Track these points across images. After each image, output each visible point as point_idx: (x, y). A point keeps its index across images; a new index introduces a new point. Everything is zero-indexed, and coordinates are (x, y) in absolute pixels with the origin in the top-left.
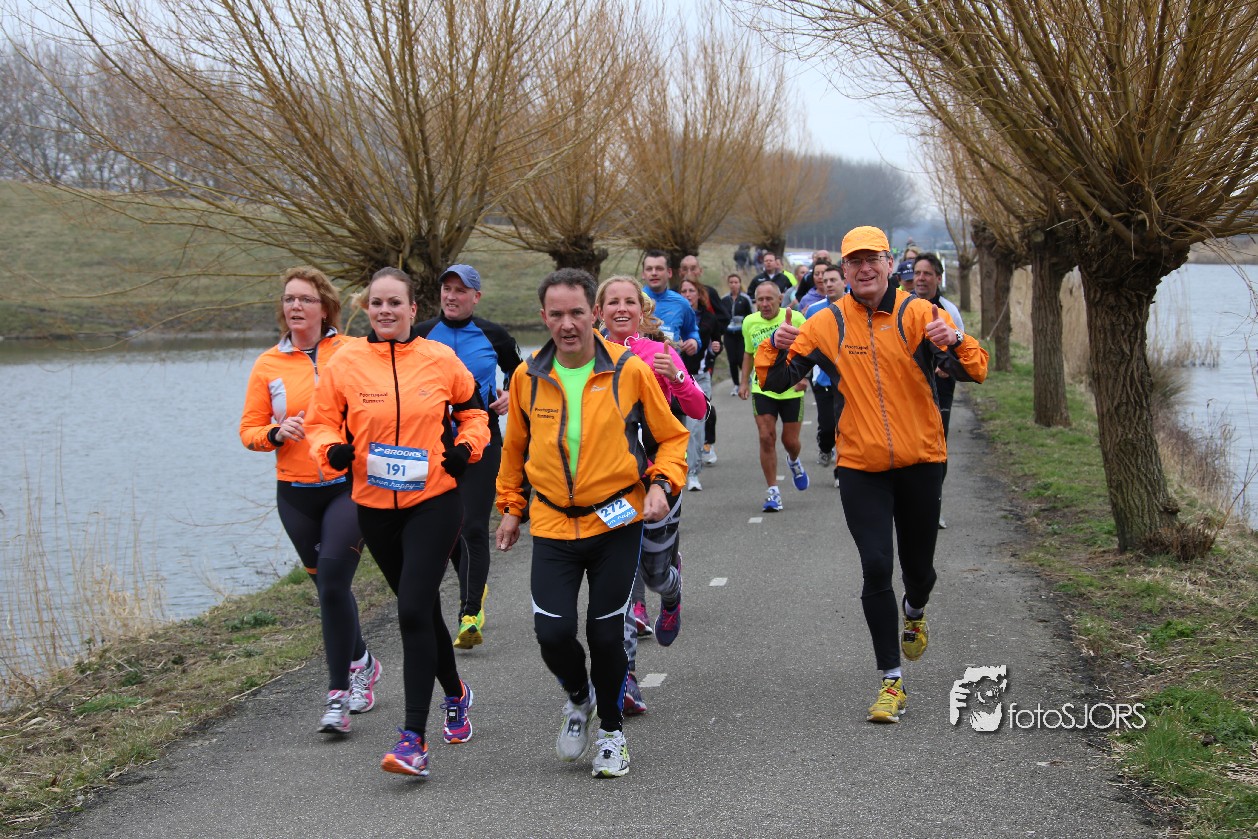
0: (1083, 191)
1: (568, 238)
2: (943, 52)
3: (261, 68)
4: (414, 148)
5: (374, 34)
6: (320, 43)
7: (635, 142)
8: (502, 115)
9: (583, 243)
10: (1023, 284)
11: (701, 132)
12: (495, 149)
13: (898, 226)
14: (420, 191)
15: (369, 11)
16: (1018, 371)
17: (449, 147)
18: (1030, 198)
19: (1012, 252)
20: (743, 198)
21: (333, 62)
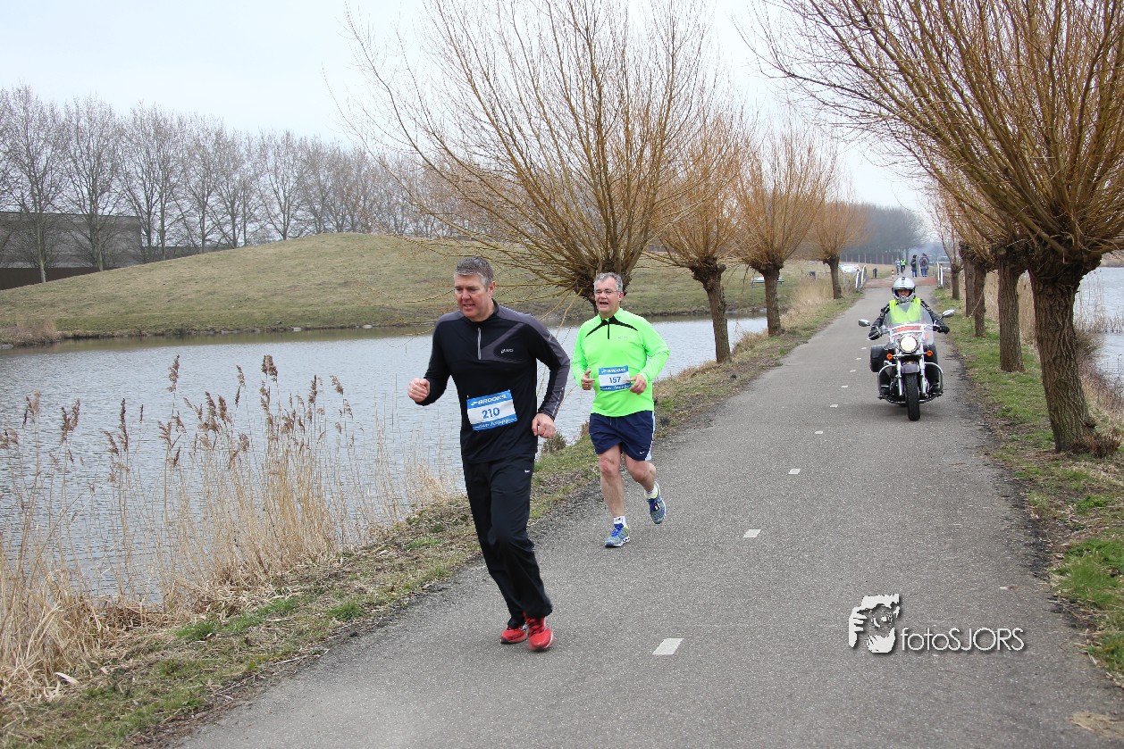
0: (1030, 222)
1: (701, 258)
2: (937, 135)
3: (513, 160)
4: (605, 204)
5: (581, 138)
6: (548, 145)
7: (743, 199)
8: (659, 182)
9: (711, 261)
10: (992, 281)
11: (784, 190)
12: (654, 205)
13: (912, 247)
14: (608, 232)
15: (578, 125)
16: (990, 337)
17: (626, 205)
18: (996, 227)
19: (985, 261)
20: (812, 231)
21: (555, 155)
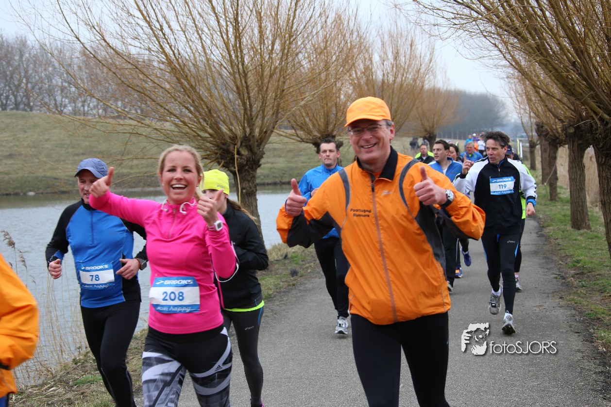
0: (594, 105)
2: (518, 34)
3: (164, 52)
4: (242, 92)
5: (221, 33)
6: (193, 39)
8: (287, 73)
10: (563, 154)
11: (391, 79)
12: (283, 90)
14: (245, 113)
15: (218, 22)
16: (562, 201)
17: (260, 90)
18: (566, 109)
19: (557, 138)
20: (414, 113)
21: (200, 48)
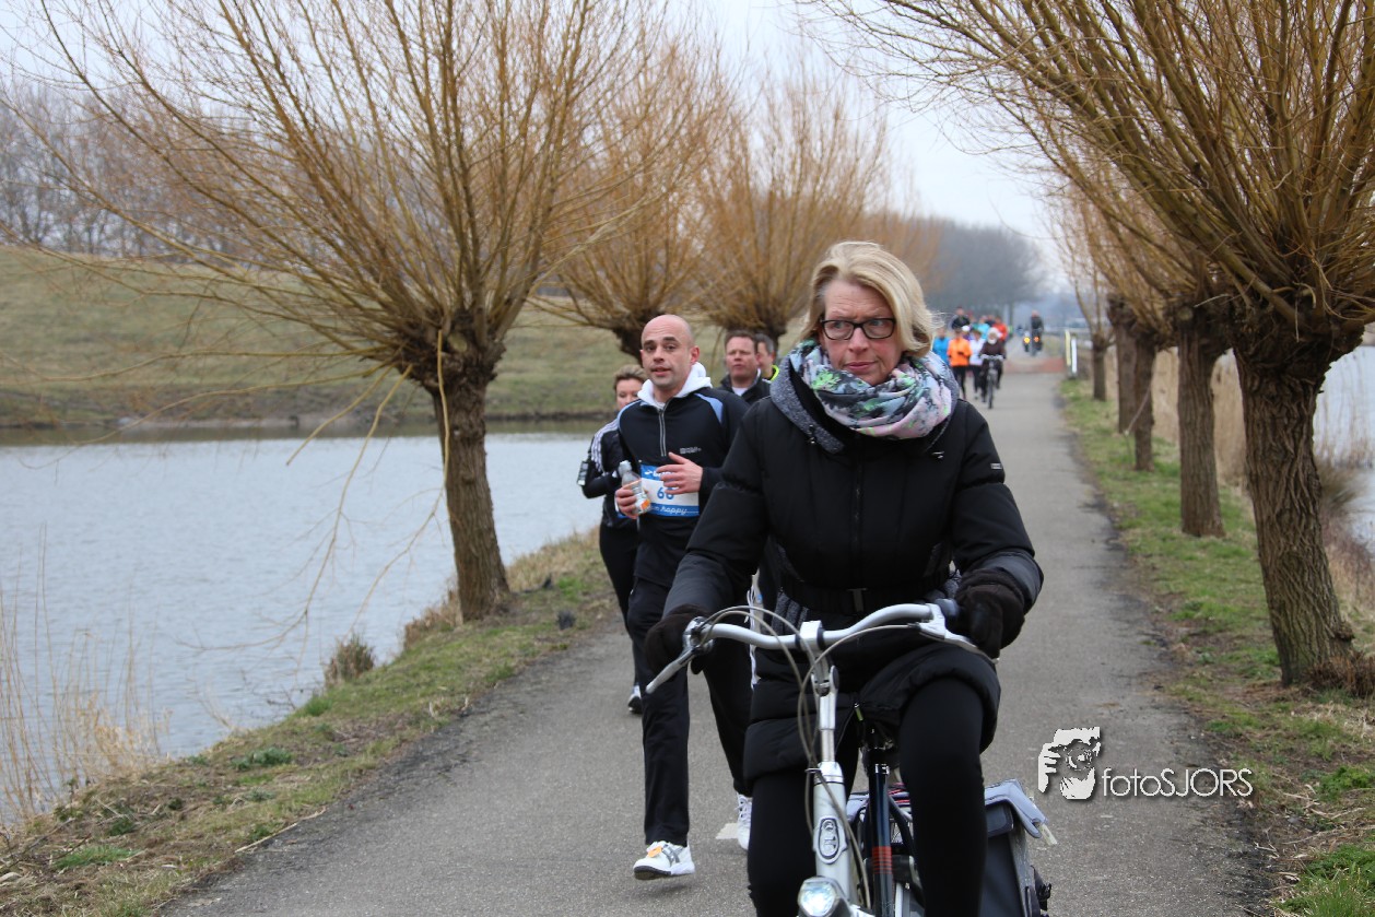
0: (1238, 262)
1: (635, 312)
2: (1075, 99)
4: (457, 207)
5: (412, 76)
6: (349, 85)
7: (713, 204)
8: (560, 169)
11: (789, 188)
12: (550, 209)
14: (464, 257)
15: (407, 52)
16: (1161, 471)
17: (498, 206)
18: (1176, 269)
19: (1154, 331)
21: (364, 107)
